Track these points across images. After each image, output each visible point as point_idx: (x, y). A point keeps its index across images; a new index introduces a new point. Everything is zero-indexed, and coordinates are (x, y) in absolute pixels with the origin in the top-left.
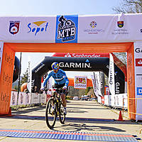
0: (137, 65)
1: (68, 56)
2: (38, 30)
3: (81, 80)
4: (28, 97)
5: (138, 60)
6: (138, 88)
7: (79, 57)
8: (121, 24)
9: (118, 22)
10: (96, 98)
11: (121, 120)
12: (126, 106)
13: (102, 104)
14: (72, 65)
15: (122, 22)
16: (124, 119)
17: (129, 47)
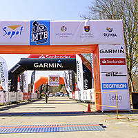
0: (102, 64)
1: (42, 57)
2: (14, 33)
3: (54, 78)
4: (5, 96)
5: (102, 60)
6: (103, 84)
7: (52, 58)
8: (87, 29)
9: (85, 27)
10: (68, 94)
11: (89, 112)
12: (94, 100)
13: (73, 99)
14: (46, 65)
15: (89, 27)
16: (92, 110)
17: (95, 49)
